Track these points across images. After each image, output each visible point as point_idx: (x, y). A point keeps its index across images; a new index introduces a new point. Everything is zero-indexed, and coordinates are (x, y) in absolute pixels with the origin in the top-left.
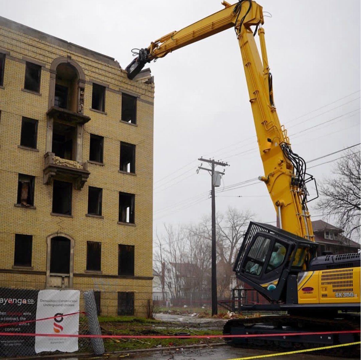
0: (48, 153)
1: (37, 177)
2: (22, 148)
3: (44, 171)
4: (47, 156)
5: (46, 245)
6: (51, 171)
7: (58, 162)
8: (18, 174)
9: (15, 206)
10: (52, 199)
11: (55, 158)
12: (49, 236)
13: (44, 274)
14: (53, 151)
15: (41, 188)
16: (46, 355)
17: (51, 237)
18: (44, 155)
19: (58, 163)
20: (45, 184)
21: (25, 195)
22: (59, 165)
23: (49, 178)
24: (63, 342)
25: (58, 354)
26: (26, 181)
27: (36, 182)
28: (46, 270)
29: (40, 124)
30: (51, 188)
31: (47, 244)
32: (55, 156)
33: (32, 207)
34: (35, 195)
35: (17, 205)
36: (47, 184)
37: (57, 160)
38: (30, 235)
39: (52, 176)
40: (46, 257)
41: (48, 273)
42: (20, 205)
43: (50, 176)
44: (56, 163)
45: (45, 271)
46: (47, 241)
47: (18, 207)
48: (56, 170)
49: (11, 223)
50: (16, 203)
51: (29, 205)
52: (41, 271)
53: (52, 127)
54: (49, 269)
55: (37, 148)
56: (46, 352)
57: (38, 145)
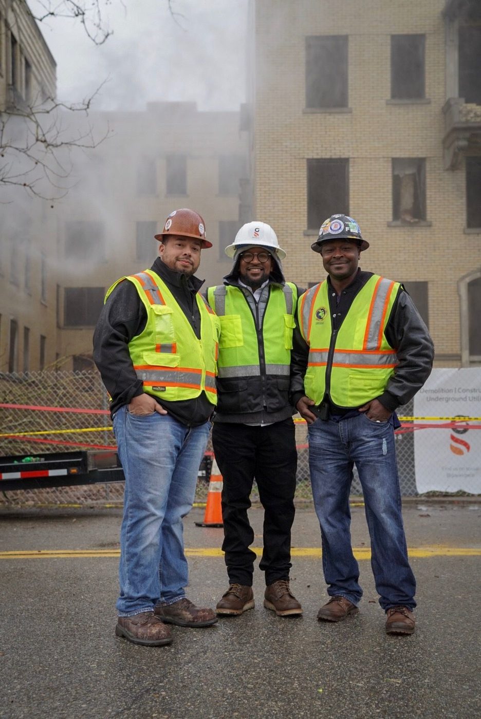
0: (449, 100)
1: (430, 157)
2: (395, 105)
3: (444, 142)
4: (447, 108)
5: (458, 298)
6: (458, 139)
7: (472, 115)
8: (390, 159)
9: (389, 225)
10: (464, 200)
11: (466, 107)
12: (463, 278)
13: (456, 360)
14: (460, 95)
15: (440, 180)
16: (438, 496)
17: (468, 280)
18: (443, 108)
19: (472, 118)
20: (447, 170)
21: (407, 201)
22: (474, 122)
23: (455, 155)
24: (473, 475)
25: (461, 495)
26: (407, 172)
27: (428, 169)
28: (461, 350)
29: (429, 42)
30: (461, 178)
31: (460, 296)
32: (465, 105)
33: (423, 223)
34: (428, 196)
35: (394, 224)
36: (453, 168)
37: (469, 112)
38: (422, 280)
39: (461, 149)
40: (458, 323)
41: (466, 356)
42: (399, 223)
43: (456, 150)
44: (469, 118)
45: (459, 352)
46: (458, 291)
47: (395, 227)
48: (467, 135)
49: (383, 261)
50: (390, 218)
51: (416, 220)
52: (450, 352)
53: (457, 42)
54: (468, 347)
55: (427, 96)
56: (437, 492)
57: (427, 90)
